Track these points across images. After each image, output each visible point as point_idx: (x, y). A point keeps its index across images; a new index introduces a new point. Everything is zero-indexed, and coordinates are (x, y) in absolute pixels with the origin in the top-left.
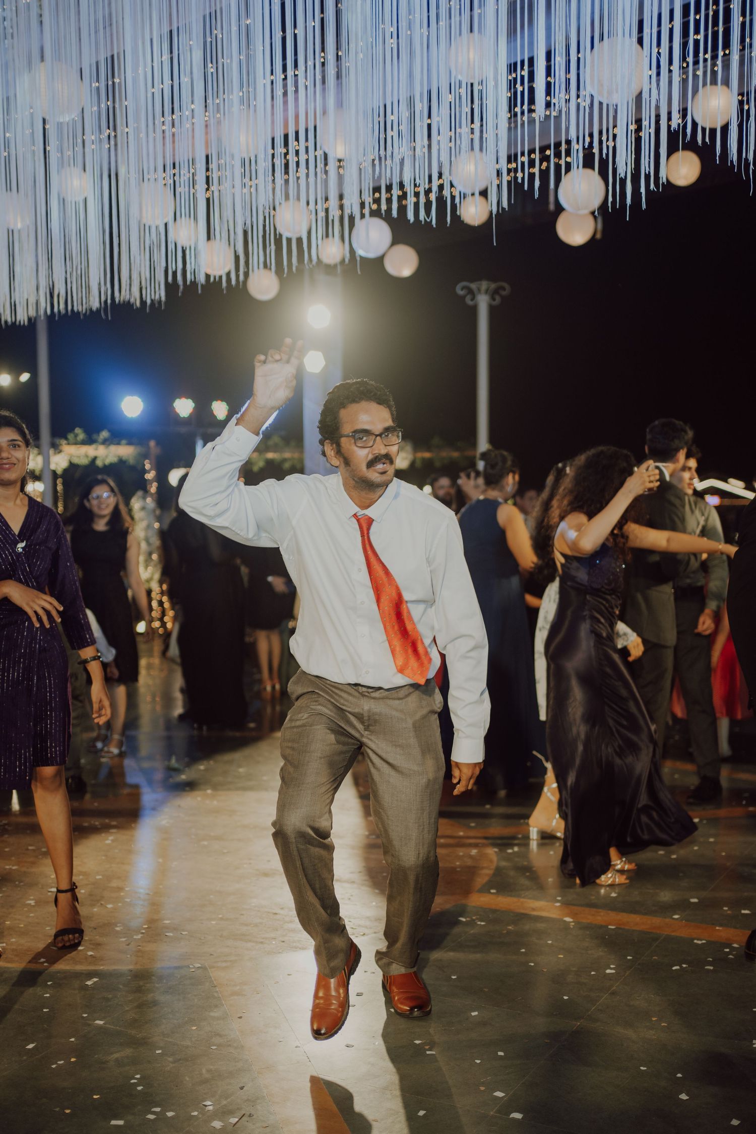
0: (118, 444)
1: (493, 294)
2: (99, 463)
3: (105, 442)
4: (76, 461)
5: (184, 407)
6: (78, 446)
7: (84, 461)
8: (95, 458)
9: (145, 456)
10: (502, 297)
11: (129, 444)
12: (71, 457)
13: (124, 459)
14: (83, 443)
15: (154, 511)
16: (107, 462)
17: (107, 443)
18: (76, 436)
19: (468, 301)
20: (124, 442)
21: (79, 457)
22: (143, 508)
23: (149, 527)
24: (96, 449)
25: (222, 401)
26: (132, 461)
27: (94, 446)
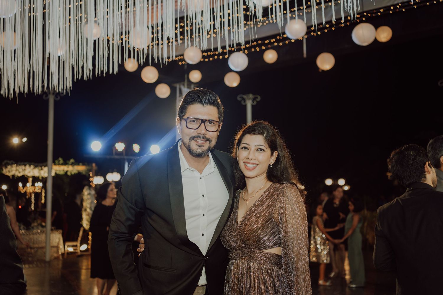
0: (79, 165)
1: (254, 100)
2: (69, 174)
3: (72, 164)
4: (58, 173)
5: (120, 147)
6: (60, 166)
7: (62, 173)
8: (67, 171)
9: (90, 170)
10: (257, 102)
11: (83, 165)
12: (56, 171)
13: (80, 171)
14: (62, 164)
15: (94, 195)
16: (73, 173)
17: (73, 164)
18: (59, 161)
19: (243, 103)
20: (81, 164)
21: (60, 171)
22: (89, 194)
23: (92, 202)
24: (68, 167)
25: (137, 144)
26: (84, 173)
27: (67, 166)
